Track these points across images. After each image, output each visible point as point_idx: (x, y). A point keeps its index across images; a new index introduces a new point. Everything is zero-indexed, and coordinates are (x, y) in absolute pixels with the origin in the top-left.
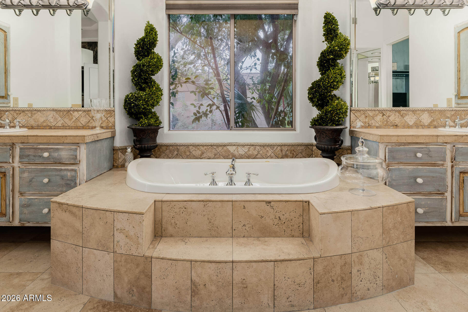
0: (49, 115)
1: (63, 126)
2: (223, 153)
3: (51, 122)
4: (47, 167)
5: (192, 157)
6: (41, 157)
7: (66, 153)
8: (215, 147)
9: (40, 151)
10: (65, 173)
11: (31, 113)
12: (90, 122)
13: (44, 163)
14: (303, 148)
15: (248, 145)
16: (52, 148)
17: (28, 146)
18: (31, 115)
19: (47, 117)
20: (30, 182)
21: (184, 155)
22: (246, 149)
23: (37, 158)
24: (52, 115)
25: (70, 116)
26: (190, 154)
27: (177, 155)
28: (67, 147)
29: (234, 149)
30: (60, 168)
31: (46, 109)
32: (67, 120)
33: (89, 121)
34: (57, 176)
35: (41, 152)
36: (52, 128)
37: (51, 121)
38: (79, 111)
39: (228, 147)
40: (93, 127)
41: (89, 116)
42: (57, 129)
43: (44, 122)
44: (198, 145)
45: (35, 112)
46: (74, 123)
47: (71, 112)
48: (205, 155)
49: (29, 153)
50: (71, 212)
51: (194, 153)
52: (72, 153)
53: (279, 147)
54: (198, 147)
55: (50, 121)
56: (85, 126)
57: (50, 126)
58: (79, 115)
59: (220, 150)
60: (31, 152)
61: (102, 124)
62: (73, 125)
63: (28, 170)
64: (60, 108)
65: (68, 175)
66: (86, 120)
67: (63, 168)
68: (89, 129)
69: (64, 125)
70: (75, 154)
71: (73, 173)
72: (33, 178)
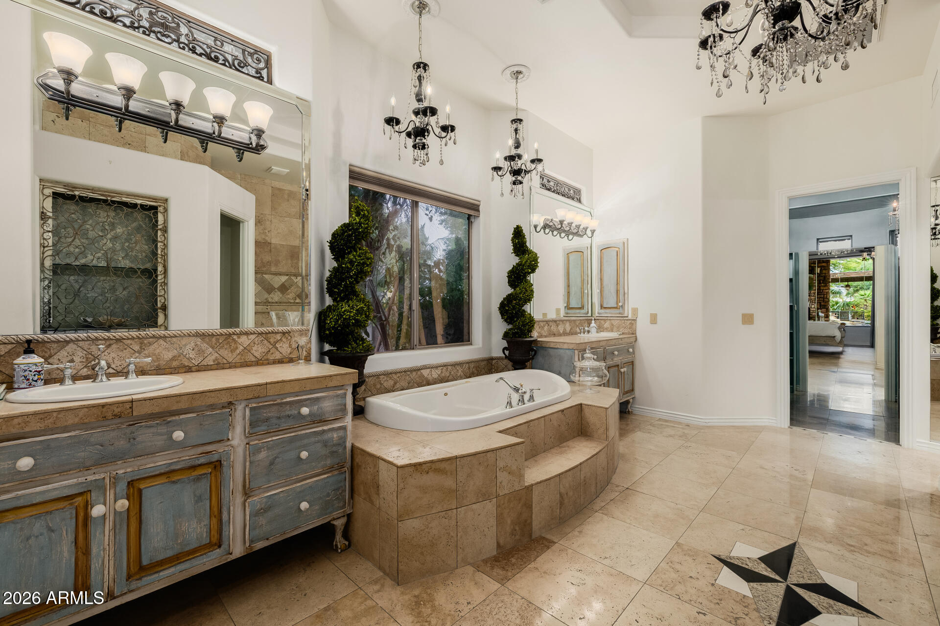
0: (185, 345)
1: (218, 364)
2: (417, 379)
3: (189, 359)
4: (299, 433)
5: (383, 391)
6: (291, 418)
7: (331, 404)
8: (409, 373)
9: (288, 407)
10: (330, 435)
11: (141, 343)
12: (271, 352)
13: (295, 426)
14: (485, 362)
15: (441, 366)
16: (309, 399)
17: (266, 402)
18: (140, 348)
19: (181, 348)
20: (270, 465)
21: (374, 389)
22: (439, 371)
23: (283, 420)
24: (193, 344)
25: (233, 345)
26: (380, 387)
27: (365, 390)
28: (331, 393)
29: (428, 372)
30: (320, 429)
31: (179, 332)
32: (225, 353)
33: (269, 351)
34: (317, 443)
35: (291, 408)
36: (193, 369)
37: (191, 356)
38: (251, 334)
39: (422, 371)
40: (276, 360)
41: (269, 342)
42: (205, 370)
43: (174, 359)
44: (391, 373)
45: (151, 340)
46: (239, 357)
47: (235, 337)
48: (398, 386)
49: (269, 415)
50: (438, 471)
51: (385, 384)
52: (339, 401)
53: (467, 365)
54: (390, 375)
55: (188, 356)
56: (261, 360)
57: (188, 366)
58: (250, 341)
59: (414, 375)
60: (272, 413)
61: (290, 353)
62: (237, 360)
63: (267, 446)
64: (211, 331)
65: (333, 438)
66: (263, 350)
67: (325, 428)
68: (269, 364)
69: (220, 361)
70: (344, 401)
71: (341, 433)
72: (276, 458)
